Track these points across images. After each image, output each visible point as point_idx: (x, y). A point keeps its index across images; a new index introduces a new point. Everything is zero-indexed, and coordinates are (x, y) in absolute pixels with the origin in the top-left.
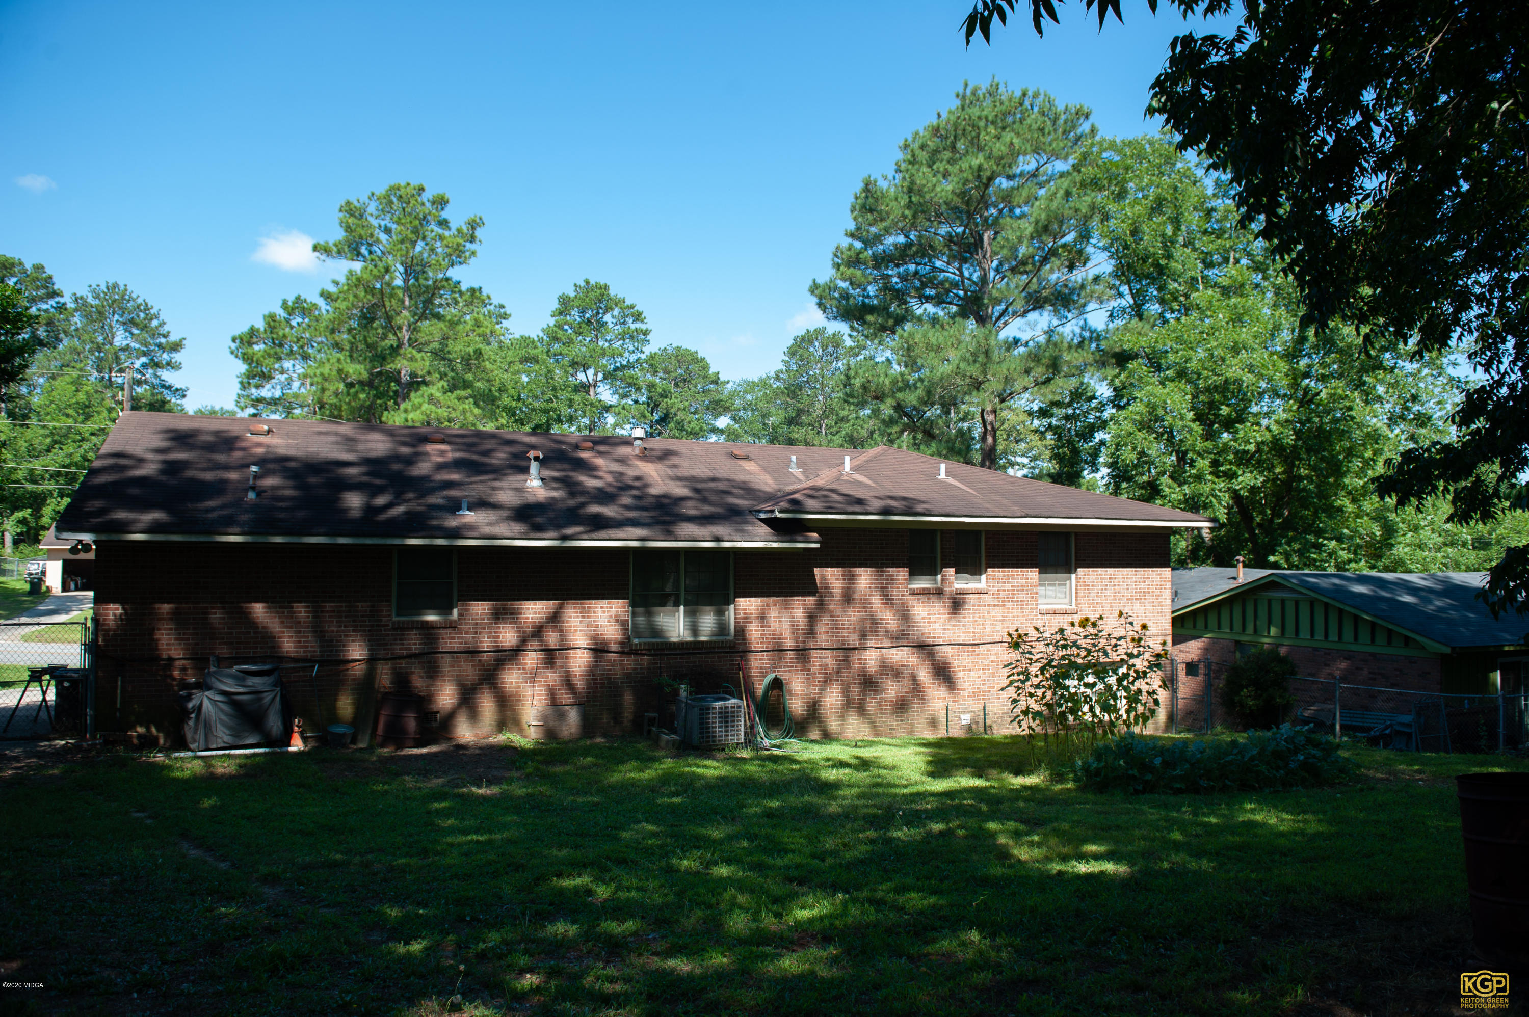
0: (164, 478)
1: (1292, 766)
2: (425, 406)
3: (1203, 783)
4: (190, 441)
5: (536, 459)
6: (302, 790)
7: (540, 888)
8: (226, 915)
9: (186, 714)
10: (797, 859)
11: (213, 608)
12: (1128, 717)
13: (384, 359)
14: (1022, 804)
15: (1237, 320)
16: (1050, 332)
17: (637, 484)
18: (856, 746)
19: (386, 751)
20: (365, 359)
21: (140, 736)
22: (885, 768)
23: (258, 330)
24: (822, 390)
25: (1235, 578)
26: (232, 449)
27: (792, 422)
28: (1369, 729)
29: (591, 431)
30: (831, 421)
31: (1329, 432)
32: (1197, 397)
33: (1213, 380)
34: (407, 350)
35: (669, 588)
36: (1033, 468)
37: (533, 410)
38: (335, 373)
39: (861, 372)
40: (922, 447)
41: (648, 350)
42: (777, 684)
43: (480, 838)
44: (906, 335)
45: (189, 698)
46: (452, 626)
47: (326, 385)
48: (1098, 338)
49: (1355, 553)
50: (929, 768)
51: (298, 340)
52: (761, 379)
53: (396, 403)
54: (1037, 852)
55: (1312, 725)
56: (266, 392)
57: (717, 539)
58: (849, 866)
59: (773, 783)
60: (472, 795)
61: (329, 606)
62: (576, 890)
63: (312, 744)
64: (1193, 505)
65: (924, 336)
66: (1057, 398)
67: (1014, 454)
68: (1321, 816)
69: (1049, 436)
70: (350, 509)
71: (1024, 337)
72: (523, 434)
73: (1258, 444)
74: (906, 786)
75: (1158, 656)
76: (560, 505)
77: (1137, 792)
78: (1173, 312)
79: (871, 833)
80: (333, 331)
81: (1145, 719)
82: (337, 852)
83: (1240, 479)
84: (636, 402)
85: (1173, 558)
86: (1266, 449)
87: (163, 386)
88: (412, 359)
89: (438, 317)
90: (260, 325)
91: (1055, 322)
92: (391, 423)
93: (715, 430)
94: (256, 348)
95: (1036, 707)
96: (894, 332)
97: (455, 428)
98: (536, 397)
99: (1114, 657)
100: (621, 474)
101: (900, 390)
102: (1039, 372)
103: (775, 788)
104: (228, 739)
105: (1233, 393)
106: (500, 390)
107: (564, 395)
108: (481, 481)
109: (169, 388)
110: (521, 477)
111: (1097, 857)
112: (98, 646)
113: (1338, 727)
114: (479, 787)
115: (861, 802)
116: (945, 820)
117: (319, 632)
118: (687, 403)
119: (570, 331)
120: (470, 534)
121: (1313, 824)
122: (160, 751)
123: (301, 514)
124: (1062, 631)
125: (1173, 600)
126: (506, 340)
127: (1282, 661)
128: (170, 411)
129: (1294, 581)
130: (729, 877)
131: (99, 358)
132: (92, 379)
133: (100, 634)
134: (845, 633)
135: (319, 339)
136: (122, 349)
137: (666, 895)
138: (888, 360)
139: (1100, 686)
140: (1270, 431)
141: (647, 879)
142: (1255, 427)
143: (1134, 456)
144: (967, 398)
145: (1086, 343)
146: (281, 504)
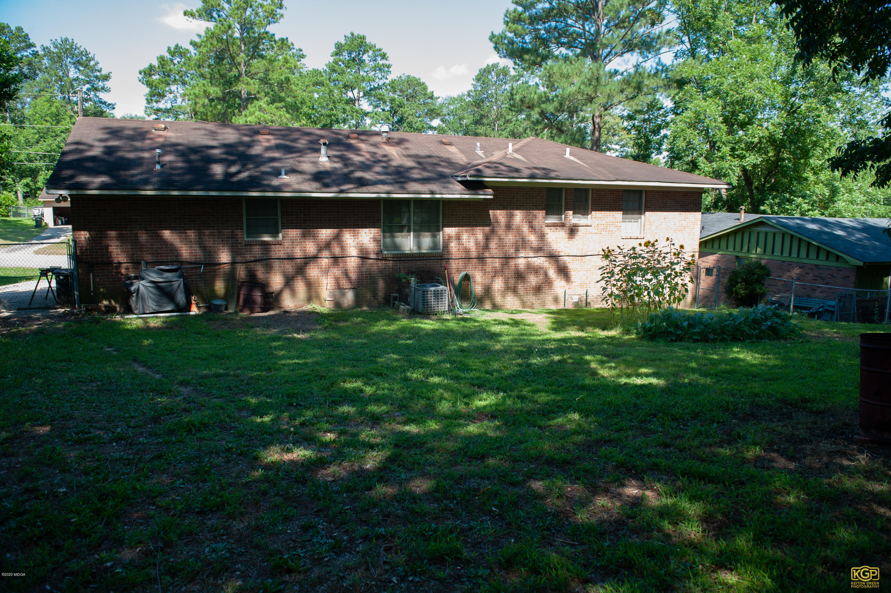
0: (106, 157)
1: (763, 328)
2: (257, 113)
3: (711, 336)
4: (119, 134)
5: (325, 144)
6: (199, 336)
7: (334, 389)
8: (161, 403)
9: (130, 294)
10: (478, 374)
11: (141, 234)
12: (670, 298)
13: (231, 84)
14: (605, 346)
15: (754, 59)
16: (637, 66)
17: (384, 159)
18: (512, 313)
19: (245, 314)
20: (220, 84)
21: (106, 306)
22: (528, 325)
23: (154, 67)
24: (496, 103)
25: (739, 219)
26: (144, 139)
27: (477, 122)
28: (810, 308)
29: (356, 128)
30: (501, 122)
31: (804, 131)
32: (725, 108)
33: (736, 97)
34: (245, 78)
35: (404, 222)
36: (622, 152)
37: (322, 115)
38: (202, 93)
39: (520, 91)
40: (556, 138)
41: (391, 77)
42: (467, 278)
43: (300, 362)
44: (548, 67)
45: (132, 284)
46: (280, 244)
47: (197, 100)
48: (667, 70)
49: (812, 205)
50: (554, 326)
51: (179, 73)
52: (459, 96)
53: (240, 111)
54: (613, 372)
55: (777, 305)
56: (162, 105)
57: (432, 193)
58: (506, 378)
59: (464, 333)
60: (294, 338)
61: (207, 232)
62: (354, 390)
63: (203, 310)
64: (718, 175)
65: (560, 68)
66: (640, 108)
67: (611, 143)
68: (777, 356)
69: (633, 132)
70: (216, 174)
71: (621, 69)
72: (316, 130)
73: (760, 138)
74: (540, 335)
75: (689, 263)
76: (339, 172)
77: (672, 341)
78: (714, 54)
79: (520, 361)
80: (199, 67)
81: (680, 300)
82: (221, 369)
83: (747, 159)
84: (384, 110)
85: (703, 207)
86: (765, 141)
87: (101, 102)
88: (248, 84)
89: (262, 57)
90: (156, 63)
91: (641, 60)
92: (237, 123)
93: (431, 128)
94: (154, 77)
95: (616, 292)
96: (541, 66)
97: (276, 126)
98: (323, 107)
99: (663, 264)
100: (375, 153)
101: (543, 102)
102: (629, 91)
103: (465, 336)
104: (155, 307)
105: (748, 105)
106: (301, 103)
107: (340, 106)
108: (292, 158)
109: (105, 103)
110: (316, 155)
111: (647, 375)
112: (77, 256)
113: (792, 306)
114: (298, 334)
115: (515, 344)
116: (562, 354)
117: (203, 248)
118: (414, 111)
119: (342, 65)
120: (287, 190)
121: (772, 360)
122: (118, 315)
123: (188, 177)
124: (634, 249)
125: (701, 232)
126: (304, 71)
127: (763, 268)
128: (106, 117)
129: (774, 221)
130: (439, 384)
131: (61, 85)
132: (59, 98)
133: (78, 249)
134: (507, 248)
135: (192, 72)
136: (75, 80)
137: (404, 393)
138: (537, 84)
139: (654, 281)
140: (768, 130)
141: (393, 384)
142: (759, 128)
143: (684, 144)
144: (584, 108)
145: (659, 73)
146: (175, 172)
